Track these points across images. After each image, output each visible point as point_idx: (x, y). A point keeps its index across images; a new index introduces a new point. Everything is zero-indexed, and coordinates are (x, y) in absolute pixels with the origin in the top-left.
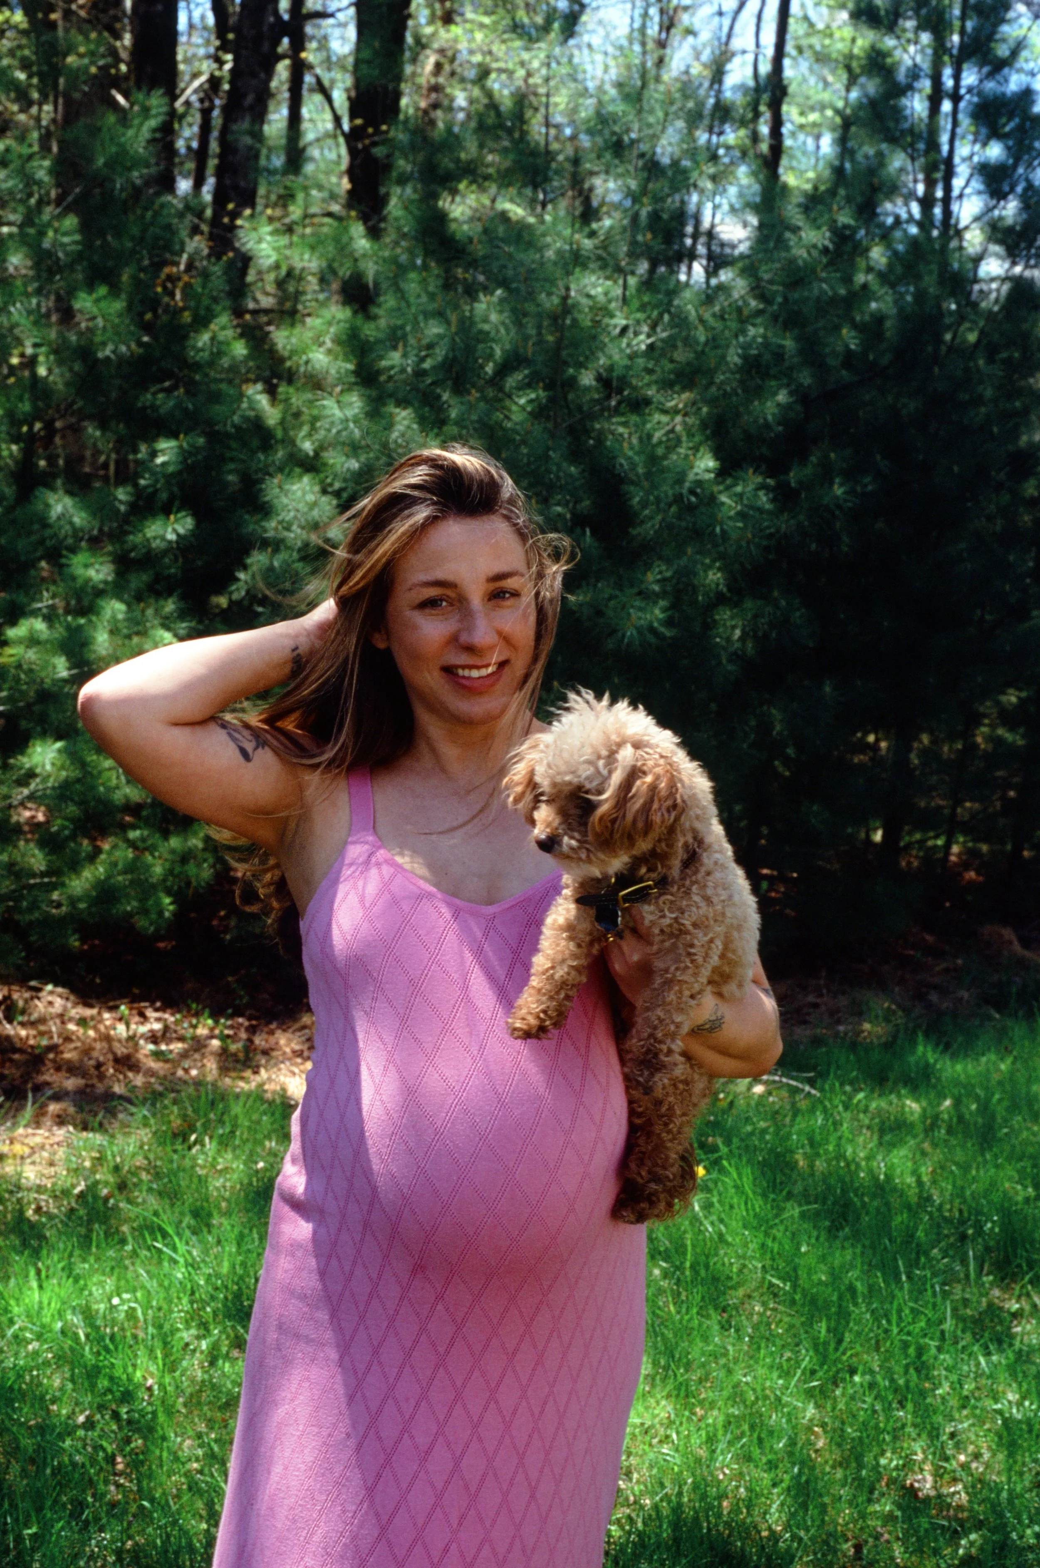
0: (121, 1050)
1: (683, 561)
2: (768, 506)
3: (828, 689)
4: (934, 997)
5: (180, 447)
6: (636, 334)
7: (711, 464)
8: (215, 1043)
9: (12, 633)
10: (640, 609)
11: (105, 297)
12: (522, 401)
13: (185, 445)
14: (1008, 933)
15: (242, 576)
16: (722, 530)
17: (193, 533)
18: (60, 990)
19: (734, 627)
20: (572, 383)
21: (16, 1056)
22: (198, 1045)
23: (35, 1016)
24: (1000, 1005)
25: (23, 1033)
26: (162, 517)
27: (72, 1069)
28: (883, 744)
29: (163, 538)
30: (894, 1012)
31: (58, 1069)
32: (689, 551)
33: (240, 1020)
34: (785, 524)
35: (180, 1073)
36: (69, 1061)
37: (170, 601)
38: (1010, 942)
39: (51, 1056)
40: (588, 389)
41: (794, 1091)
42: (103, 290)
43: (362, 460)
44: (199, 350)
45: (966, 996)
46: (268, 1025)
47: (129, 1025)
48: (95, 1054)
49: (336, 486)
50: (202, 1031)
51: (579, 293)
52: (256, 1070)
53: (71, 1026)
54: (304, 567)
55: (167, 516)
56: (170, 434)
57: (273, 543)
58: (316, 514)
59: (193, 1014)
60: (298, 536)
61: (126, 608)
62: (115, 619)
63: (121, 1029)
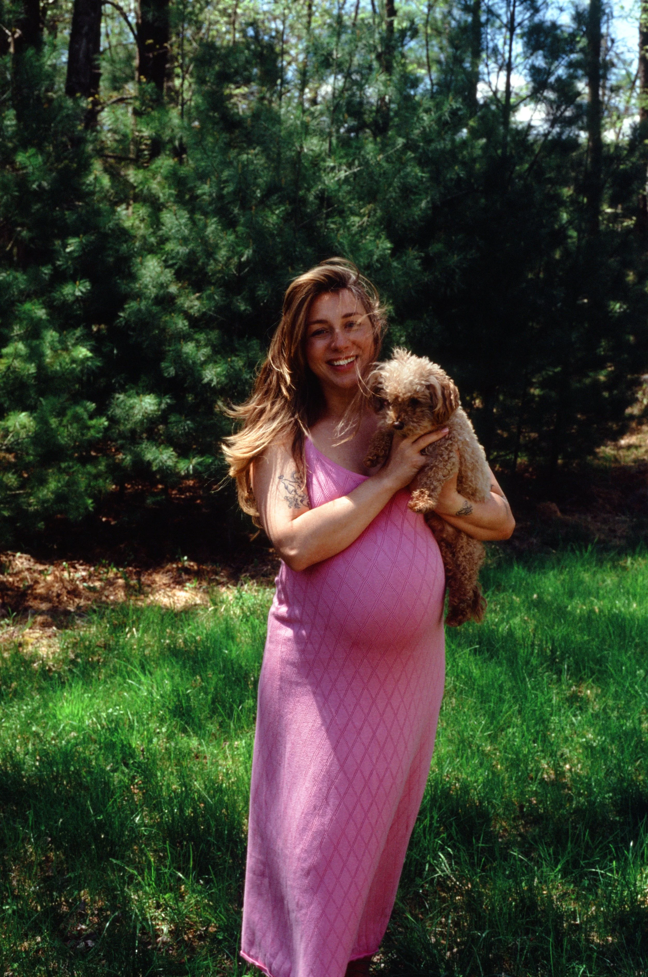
0: (69, 586)
2: (419, 268)
4: (517, 543)
5: (81, 242)
6: (339, 170)
7: (388, 245)
8: (121, 581)
9: (5, 351)
11: (33, 155)
12: (277, 212)
13: (84, 241)
14: (554, 506)
15: (122, 314)
16: (396, 282)
17: (89, 292)
18: (24, 556)
19: (401, 336)
20: (303, 199)
21: (10, 593)
22: (110, 583)
23: (16, 569)
24: (555, 545)
25: (11, 579)
26: (72, 283)
27: (44, 598)
29: (73, 294)
30: (497, 550)
31: (35, 598)
33: (131, 568)
34: (427, 278)
35: (104, 598)
36: (40, 594)
37: (79, 329)
38: (556, 512)
39: (29, 592)
40: (311, 204)
43: (190, 247)
44: (88, 185)
45: (535, 541)
46: (146, 570)
47: (69, 573)
48: (55, 589)
49: (170, 262)
50: (111, 575)
51: (308, 149)
52: (146, 595)
53: (36, 575)
54: (155, 309)
55: (75, 282)
56: (76, 234)
57: (139, 296)
58: (163, 279)
59: (104, 566)
60: (152, 292)
61: (57, 335)
62: (53, 341)
63: (66, 574)
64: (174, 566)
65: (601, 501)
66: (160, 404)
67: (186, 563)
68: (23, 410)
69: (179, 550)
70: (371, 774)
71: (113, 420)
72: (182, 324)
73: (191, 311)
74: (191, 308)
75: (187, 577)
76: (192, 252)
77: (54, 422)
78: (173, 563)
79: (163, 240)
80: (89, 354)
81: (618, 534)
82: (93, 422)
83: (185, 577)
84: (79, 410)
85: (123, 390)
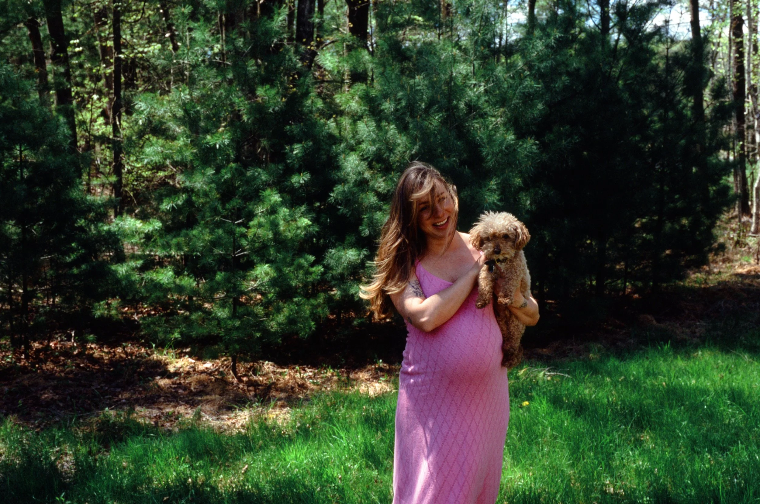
0: (300, 382)
1: (505, 175)
2: (537, 151)
3: (566, 222)
4: (619, 343)
5: (303, 147)
6: (480, 86)
7: (513, 137)
8: (335, 378)
10: (490, 196)
11: (268, 89)
12: (437, 117)
13: (305, 145)
14: (650, 317)
15: (332, 195)
16: (519, 162)
17: (310, 180)
18: (270, 363)
19: (527, 200)
20: (456, 107)
21: (260, 387)
22: (328, 379)
23: (265, 372)
24: (646, 344)
25: (261, 379)
26: (297, 174)
27: (282, 390)
28: (594, 243)
29: (299, 182)
30: (602, 349)
31: (277, 390)
32: (507, 172)
33: (343, 369)
34: (545, 157)
35: (323, 389)
36: (280, 388)
37: (304, 206)
38: (652, 321)
39: (273, 386)
40: (462, 109)
41: (563, 377)
42: (268, 86)
43: (377, 146)
44: (308, 107)
45: (632, 341)
46: (354, 370)
47: (300, 374)
48: (290, 384)
49: (365, 157)
50: (329, 374)
51: (457, 72)
52: (353, 386)
53: (278, 376)
54: (355, 189)
55: (300, 174)
56: (300, 142)
57: (344, 181)
58: (359, 168)
59: (325, 369)
60: (352, 177)
61: (288, 210)
62: (285, 215)
63: (298, 375)
64: (373, 367)
65: (687, 311)
66: (359, 255)
67: (381, 365)
68: (267, 263)
69: (376, 356)
70: (464, 463)
71: (327, 268)
72: (372, 199)
73: (379, 190)
74: (380, 187)
75: (382, 374)
76: (379, 149)
77: (286, 270)
78: (372, 365)
79: (359, 143)
80: (310, 223)
81: (698, 334)
82: (314, 269)
83: (380, 374)
84: (302, 261)
85: (334, 246)
